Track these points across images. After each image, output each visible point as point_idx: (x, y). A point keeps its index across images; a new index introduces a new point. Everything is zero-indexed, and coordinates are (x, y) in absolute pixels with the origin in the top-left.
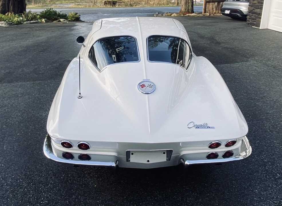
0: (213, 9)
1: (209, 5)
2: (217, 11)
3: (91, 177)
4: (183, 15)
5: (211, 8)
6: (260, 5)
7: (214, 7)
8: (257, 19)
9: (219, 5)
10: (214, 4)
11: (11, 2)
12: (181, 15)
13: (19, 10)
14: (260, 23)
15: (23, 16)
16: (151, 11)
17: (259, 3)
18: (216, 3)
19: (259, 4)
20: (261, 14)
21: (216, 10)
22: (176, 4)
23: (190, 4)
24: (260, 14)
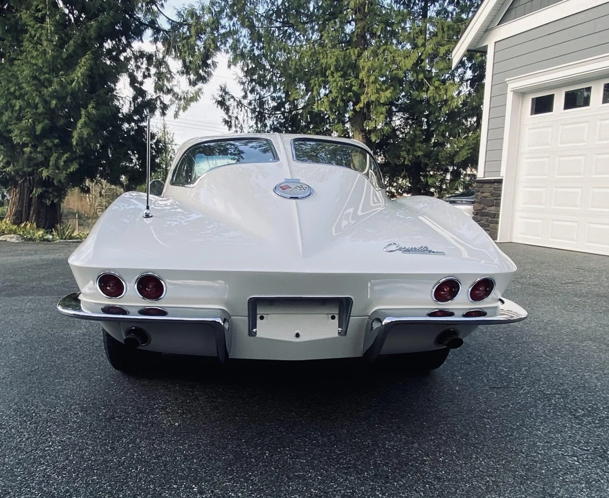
3: (168, 413)
6: (495, 199)
8: (491, 225)
11: (32, 209)
13: (47, 224)
14: (497, 232)
15: (55, 233)
17: (492, 195)
19: (492, 198)
20: (498, 215)
24: (496, 216)
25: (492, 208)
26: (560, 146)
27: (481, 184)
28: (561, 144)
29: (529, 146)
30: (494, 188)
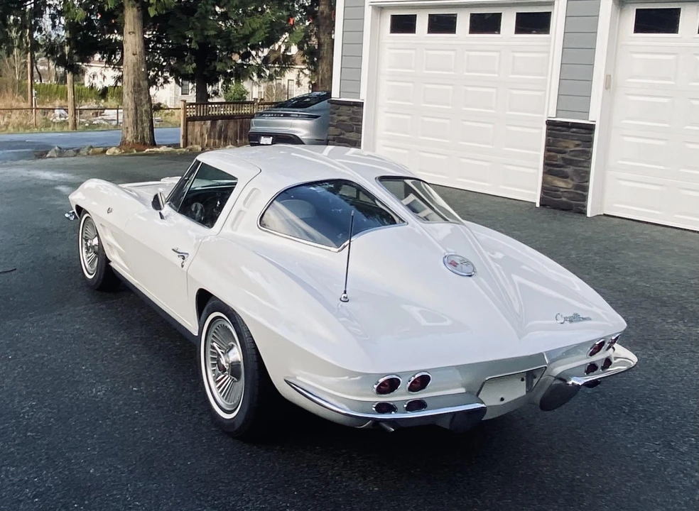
0: (202, 135)
1: (194, 125)
2: (212, 141)
4: (137, 151)
5: (199, 133)
6: (356, 125)
7: (205, 132)
9: (215, 127)
10: (204, 124)
12: (133, 152)
16: (19, 144)
17: (351, 119)
18: (209, 122)
19: (351, 123)
20: (360, 142)
21: (209, 137)
22: (70, 126)
23: (145, 125)
24: (357, 143)
25: (352, 134)
26: (425, 72)
27: (338, 106)
28: (427, 69)
29: (390, 67)
30: (353, 112)
